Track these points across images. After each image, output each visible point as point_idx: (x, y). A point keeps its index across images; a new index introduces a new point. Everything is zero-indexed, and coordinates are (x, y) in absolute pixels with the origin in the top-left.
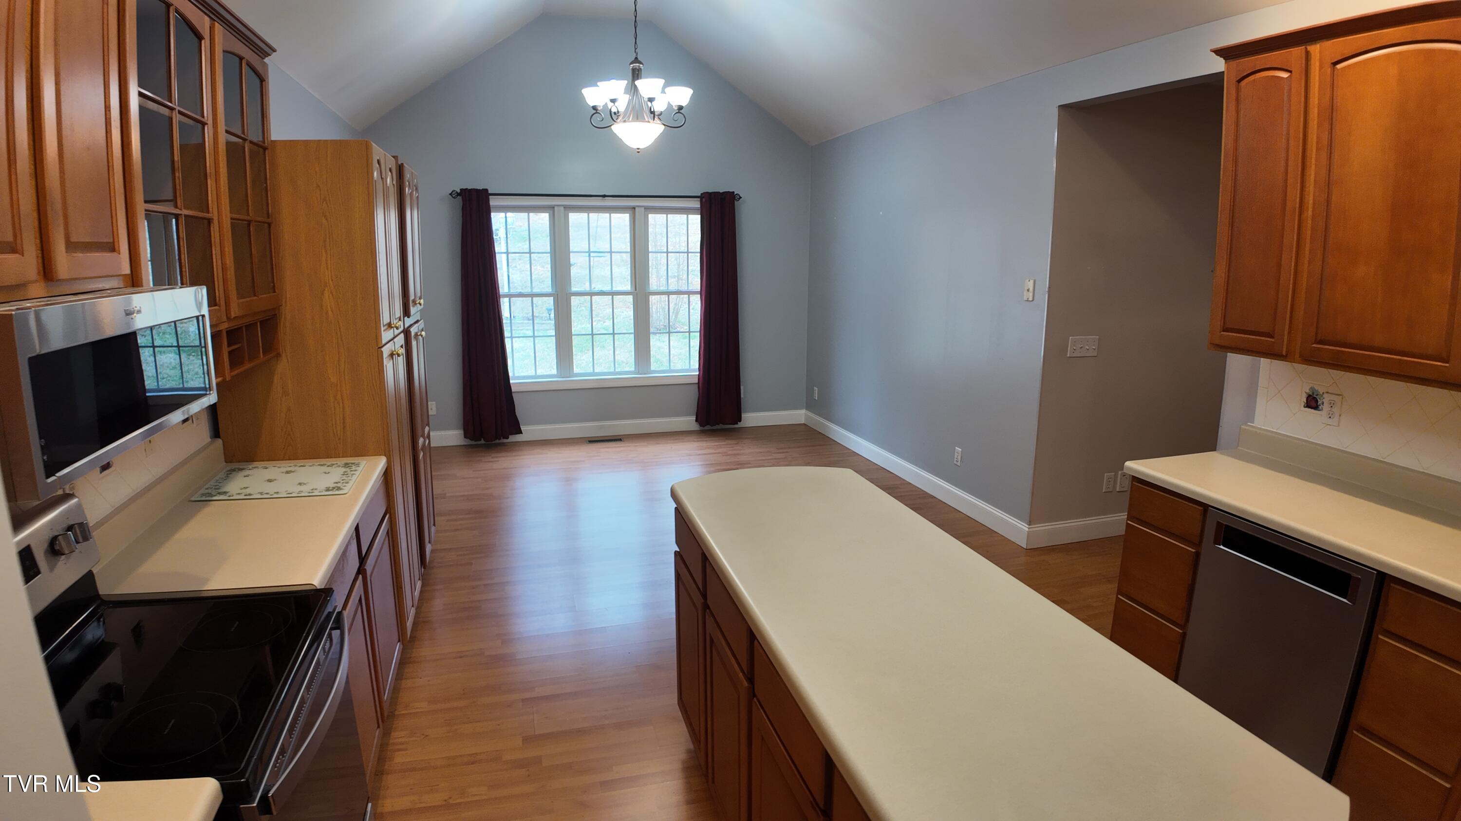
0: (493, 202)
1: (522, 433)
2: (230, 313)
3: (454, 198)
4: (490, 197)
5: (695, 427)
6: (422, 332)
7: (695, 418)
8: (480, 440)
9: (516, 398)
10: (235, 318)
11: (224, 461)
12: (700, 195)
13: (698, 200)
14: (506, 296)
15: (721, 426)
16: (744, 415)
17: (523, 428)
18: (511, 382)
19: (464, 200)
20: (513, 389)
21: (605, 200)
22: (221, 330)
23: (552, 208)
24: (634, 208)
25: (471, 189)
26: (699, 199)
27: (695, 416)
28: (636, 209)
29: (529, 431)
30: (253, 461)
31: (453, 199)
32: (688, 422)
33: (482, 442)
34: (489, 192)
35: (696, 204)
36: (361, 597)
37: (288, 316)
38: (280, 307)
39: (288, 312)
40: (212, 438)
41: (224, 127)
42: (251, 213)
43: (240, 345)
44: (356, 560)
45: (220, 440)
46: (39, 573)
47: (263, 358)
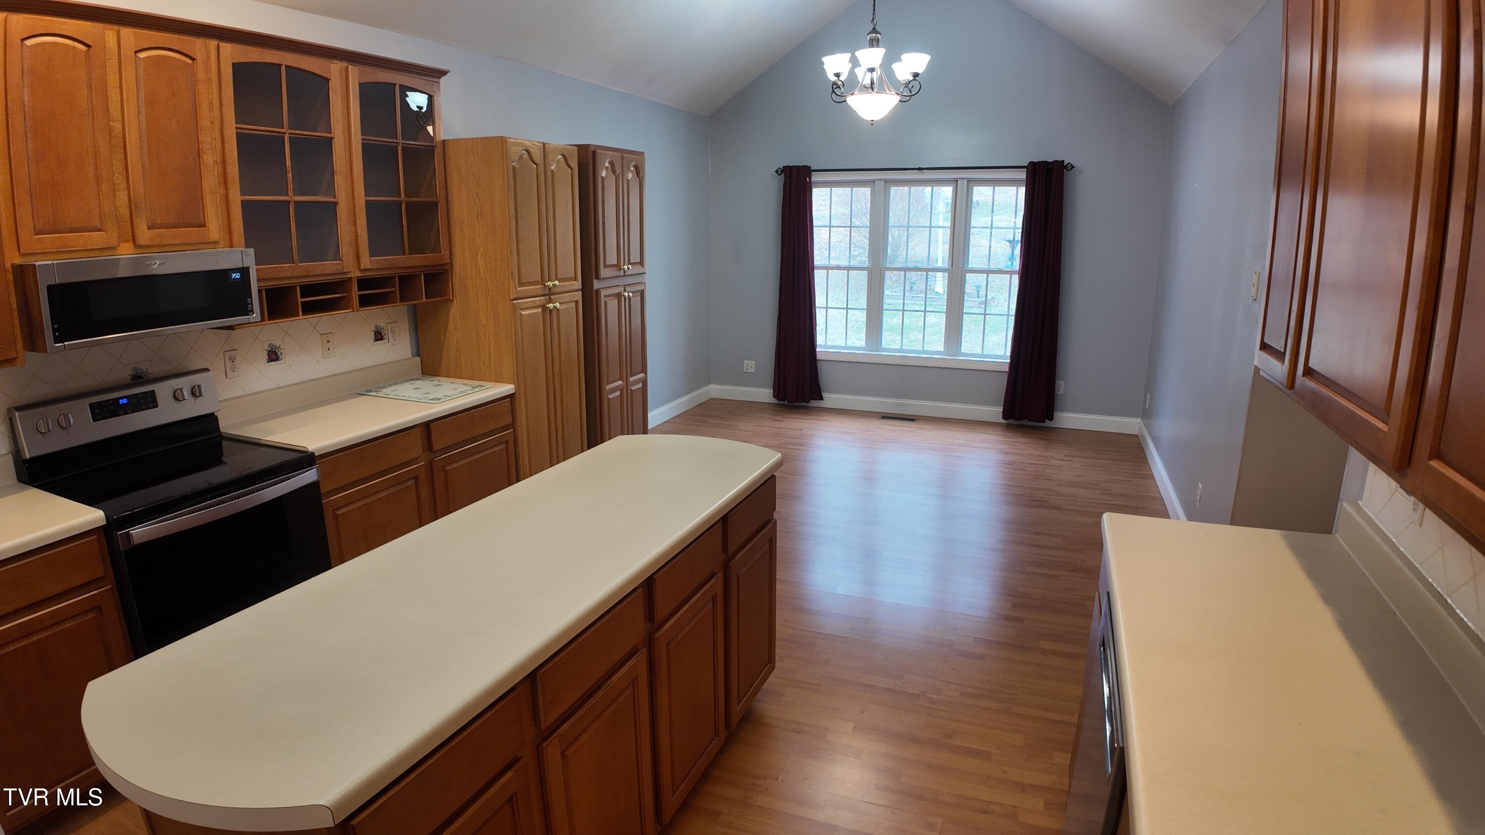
0: (815, 177)
1: (823, 400)
2: (360, 267)
3: (778, 174)
4: (812, 173)
5: (999, 419)
6: (625, 293)
7: (1002, 410)
8: (784, 401)
9: (821, 367)
10: (363, 270)
11: (421, 373)
12: (1026, 165)
13: (1023, 171)
14: (821, 268)
15: (1026, 422)
16: (1057, 414)
17: (825, 395)
18: (817, 350)
19: (786, 177)
20: (819, 357)
21: (923, 172)
22: (351, 278)
23: (873, 181)
24: (957, 181)
25: (792, 166)
26: (1026, 169)
27: (1002, 408)
28: (959, 181)
29: (831, 399)
30: (437, 376)
31: (778, 176)
32: (995, 412)
33: (786, 402)
34: (812, 168)
35: (1022, 175)
36: (416, 478)
37: (458, 271)
38: (451, 264)
39: (457, 268)
40: (413, 356)
41: (360, 137)
42: (403, 196)
43: (393, 289)
44: (417, 450)
45: (419, 358)
46: (157, 406)
47: (426, 301)
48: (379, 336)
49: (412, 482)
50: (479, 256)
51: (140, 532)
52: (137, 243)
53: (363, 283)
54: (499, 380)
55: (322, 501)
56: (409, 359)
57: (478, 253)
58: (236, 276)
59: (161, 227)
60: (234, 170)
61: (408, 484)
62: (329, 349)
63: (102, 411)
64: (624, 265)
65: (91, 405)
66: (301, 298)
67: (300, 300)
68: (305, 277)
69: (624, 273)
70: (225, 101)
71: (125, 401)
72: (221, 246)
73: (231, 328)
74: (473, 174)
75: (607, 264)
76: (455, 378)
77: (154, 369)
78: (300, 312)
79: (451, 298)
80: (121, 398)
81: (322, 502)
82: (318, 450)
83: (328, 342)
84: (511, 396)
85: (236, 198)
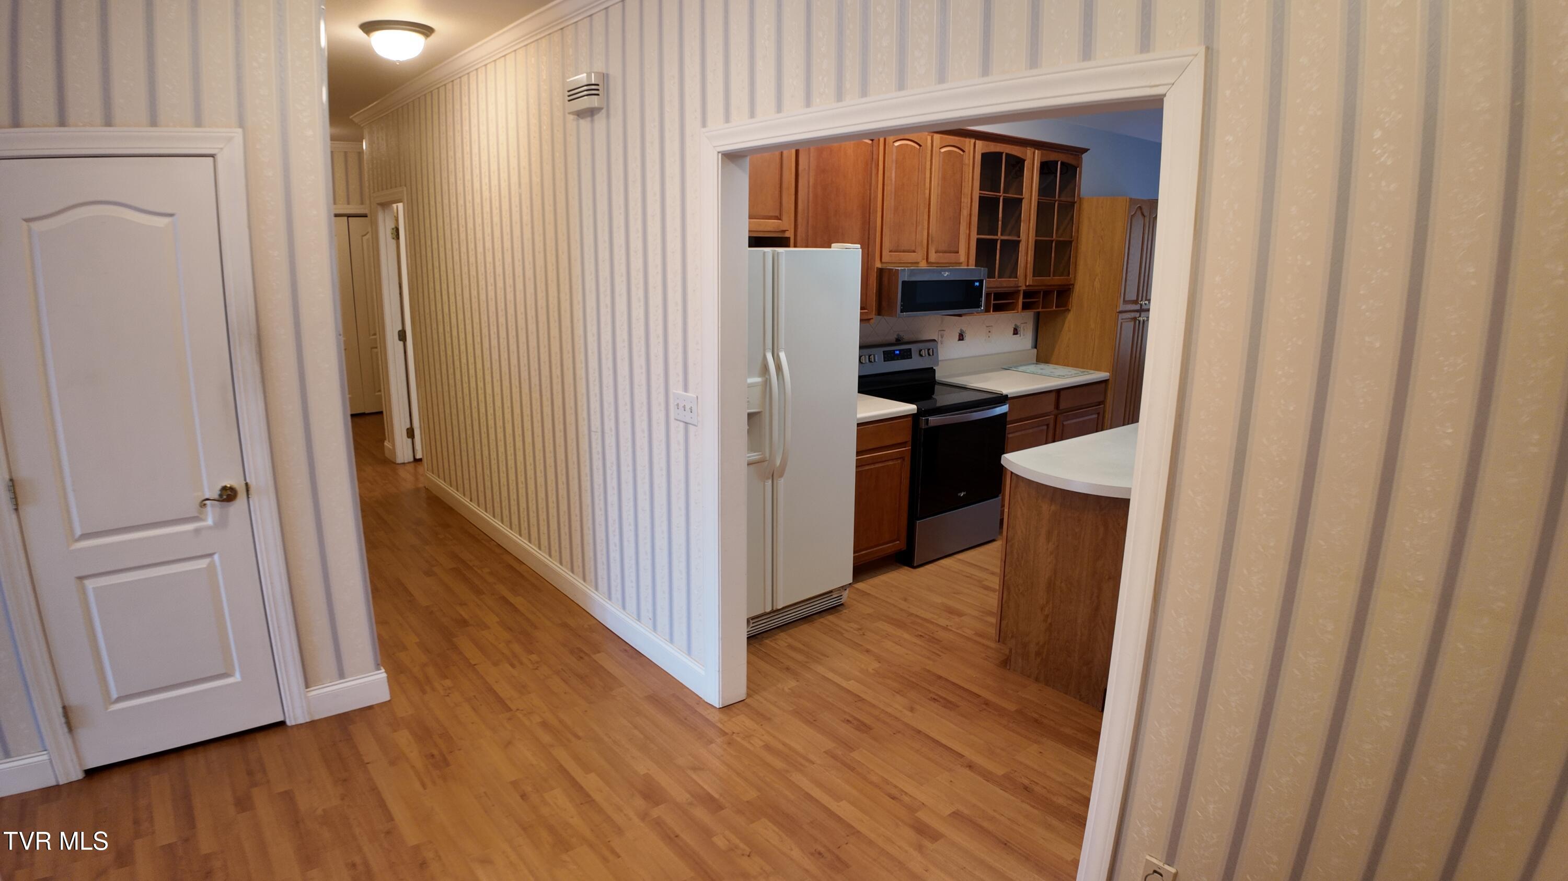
2: (1026, 283)
10: (1027, 285)
11: (1036, 360)
22: (1020, 290)
36: (1048, 425)
37: (1077, 290)
38: (1073, 285)
39: (1077, 288)
40: (1032, 348)
41: (1037, 198)
42: (1054, 237)
43: (1037, 300)
44: (1051, 407)
45: (1036, 350)
46: (911, 358)
47: (1057, 309)
48: (1016, 332)
49: (1045, 427)
50: (1097, 280)
51: (934, 420)
52: (929, 261)
53: (1027, 294)
54: (1097, 369)
55: (1006, 425)
56: (1030, 349)
57: (1096, 278)
58: (977, 284)
59: (940, 252)
60: (975, 219)
61: (1041, 428)
62: (989, 337)
63: (889, 356)
64: (1142, 300)
65: (884, 352)
66: (994, 301)
67: (992, 302)
68: (999, 288)
69: (1141, 307)
70: (975, 178)
71: (898, 352)
72: (963, 265)
73: (960, 315)
74: (1101, 222)
75: (1126, 299)
76: (1062, 365)
77: (906, 337)
78: (992, 309)
79: (1070, 308)
80: (897, 350)
81: (1006, 427)
82: (1011, 393)
83: (989, 332)
84: (1105, 382)
85: (974, 236)
